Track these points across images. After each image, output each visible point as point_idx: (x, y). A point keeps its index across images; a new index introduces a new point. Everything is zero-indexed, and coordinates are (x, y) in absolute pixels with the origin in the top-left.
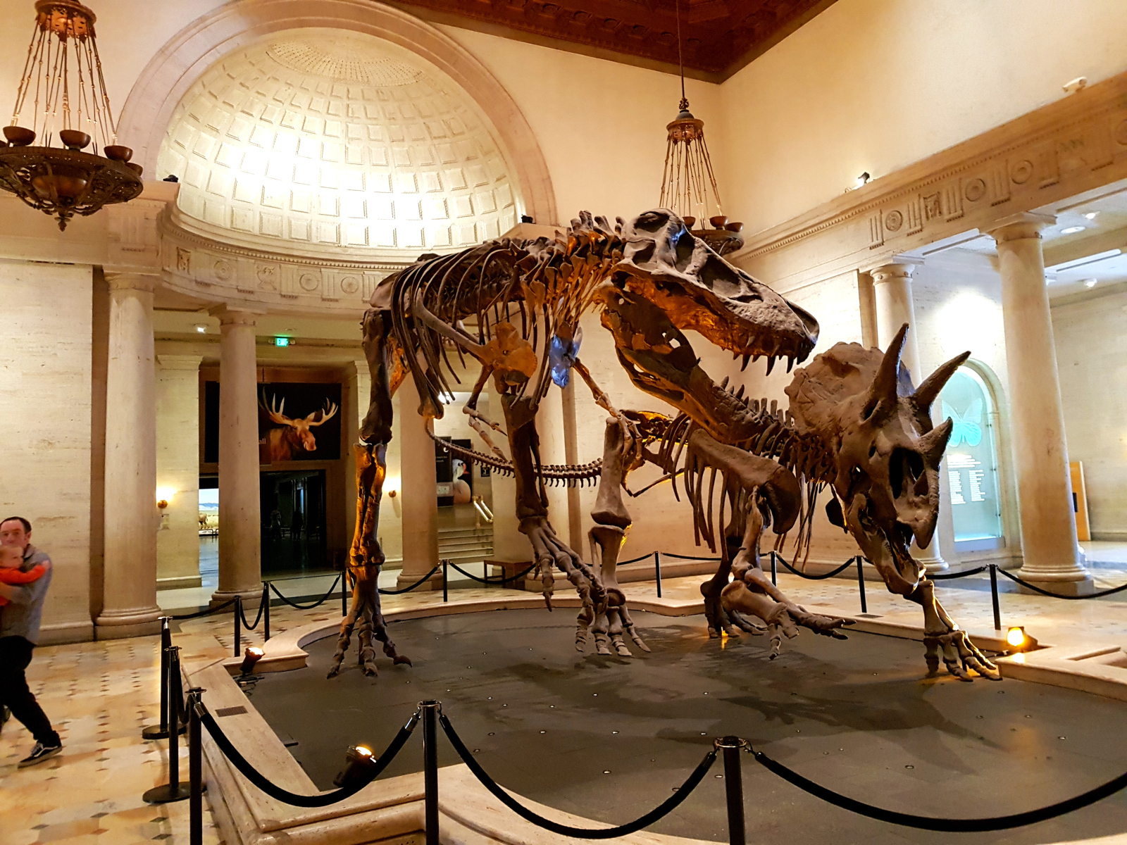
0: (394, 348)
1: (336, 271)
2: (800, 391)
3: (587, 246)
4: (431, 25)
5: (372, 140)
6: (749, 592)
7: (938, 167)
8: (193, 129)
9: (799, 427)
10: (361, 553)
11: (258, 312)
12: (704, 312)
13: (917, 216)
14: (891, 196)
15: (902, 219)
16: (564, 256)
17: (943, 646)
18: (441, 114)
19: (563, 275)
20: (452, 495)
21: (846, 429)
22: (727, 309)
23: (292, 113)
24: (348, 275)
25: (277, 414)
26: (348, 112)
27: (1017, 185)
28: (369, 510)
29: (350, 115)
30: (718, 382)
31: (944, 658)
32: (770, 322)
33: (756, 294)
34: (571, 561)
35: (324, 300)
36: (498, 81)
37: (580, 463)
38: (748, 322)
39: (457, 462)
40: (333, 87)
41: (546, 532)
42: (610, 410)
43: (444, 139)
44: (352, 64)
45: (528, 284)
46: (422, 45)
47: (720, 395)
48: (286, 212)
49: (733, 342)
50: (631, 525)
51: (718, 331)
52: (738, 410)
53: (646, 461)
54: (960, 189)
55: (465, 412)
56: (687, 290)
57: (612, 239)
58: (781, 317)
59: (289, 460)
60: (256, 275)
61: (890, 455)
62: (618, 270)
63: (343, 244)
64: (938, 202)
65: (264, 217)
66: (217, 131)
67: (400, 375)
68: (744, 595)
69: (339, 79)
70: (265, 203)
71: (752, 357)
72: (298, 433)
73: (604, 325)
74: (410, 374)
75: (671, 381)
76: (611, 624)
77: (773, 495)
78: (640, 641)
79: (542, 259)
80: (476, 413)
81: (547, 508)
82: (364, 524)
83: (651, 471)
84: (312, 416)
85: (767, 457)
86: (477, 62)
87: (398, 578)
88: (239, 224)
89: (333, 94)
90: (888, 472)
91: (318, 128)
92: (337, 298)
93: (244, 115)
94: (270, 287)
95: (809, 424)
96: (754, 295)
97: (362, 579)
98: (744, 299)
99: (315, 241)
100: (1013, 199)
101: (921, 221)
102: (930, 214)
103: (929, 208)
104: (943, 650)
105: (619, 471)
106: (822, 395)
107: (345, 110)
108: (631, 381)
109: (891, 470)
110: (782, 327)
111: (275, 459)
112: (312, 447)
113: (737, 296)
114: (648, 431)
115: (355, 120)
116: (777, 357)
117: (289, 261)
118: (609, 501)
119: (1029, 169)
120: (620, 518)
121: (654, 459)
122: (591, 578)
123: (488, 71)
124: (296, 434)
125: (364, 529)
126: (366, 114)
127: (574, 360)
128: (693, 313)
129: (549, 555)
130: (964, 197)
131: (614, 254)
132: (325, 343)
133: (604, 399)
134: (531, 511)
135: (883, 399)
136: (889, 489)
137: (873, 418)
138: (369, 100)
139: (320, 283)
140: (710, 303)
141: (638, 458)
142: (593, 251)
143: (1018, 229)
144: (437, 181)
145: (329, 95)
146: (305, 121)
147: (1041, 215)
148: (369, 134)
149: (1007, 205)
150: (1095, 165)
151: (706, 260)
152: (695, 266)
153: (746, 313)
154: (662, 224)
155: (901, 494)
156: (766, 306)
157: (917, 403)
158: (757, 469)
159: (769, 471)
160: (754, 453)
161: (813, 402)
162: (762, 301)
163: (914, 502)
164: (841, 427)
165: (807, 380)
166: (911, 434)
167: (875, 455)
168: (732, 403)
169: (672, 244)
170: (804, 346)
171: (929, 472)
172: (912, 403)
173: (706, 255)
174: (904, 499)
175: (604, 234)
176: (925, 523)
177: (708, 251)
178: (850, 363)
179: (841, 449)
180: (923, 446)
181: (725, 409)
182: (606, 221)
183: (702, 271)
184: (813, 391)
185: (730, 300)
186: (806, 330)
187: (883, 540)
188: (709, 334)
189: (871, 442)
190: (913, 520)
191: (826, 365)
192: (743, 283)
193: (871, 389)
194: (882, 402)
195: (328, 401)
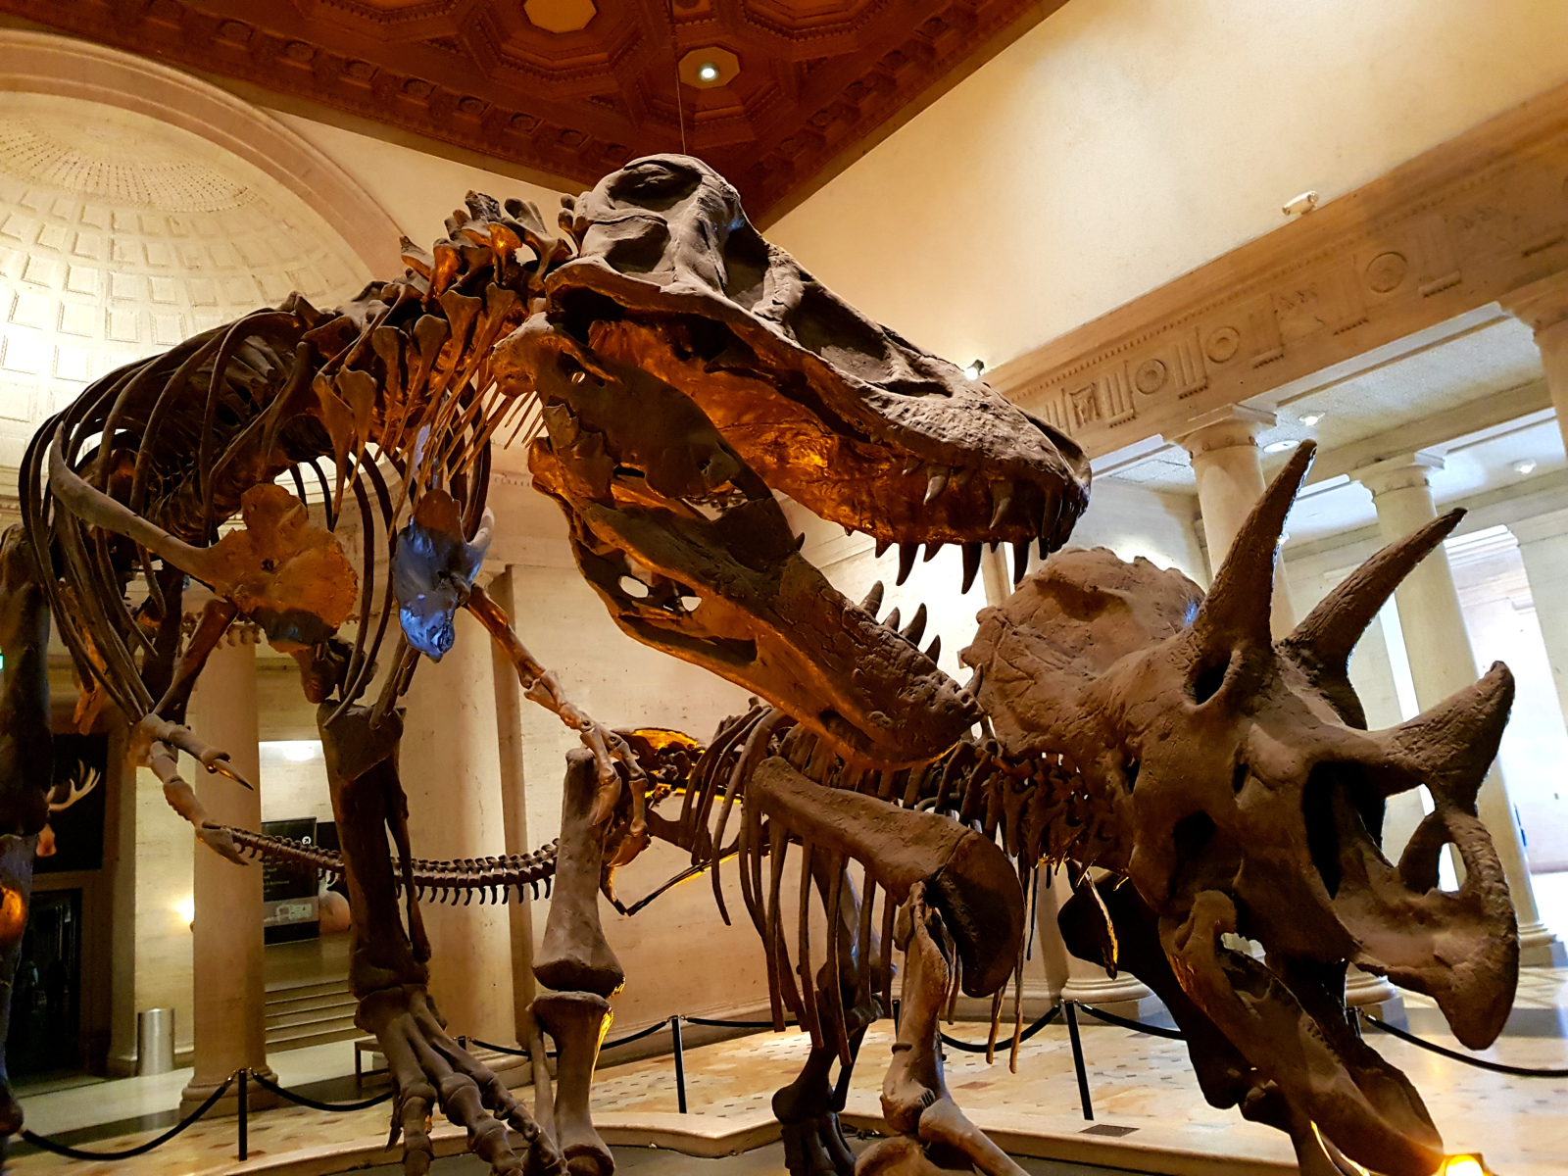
2: (996, 654)
3: (485, 272)
4: (263, 111)
5: (158, 302)
7: (1092, 343)
9: (1007, 735)
12: (798, 434)
13: (1062, 422)
16: (425, 298)
18: (283, 261)
20: (316, 919)
21: (1149, 725)
22: (866, 405)
26: (112, 254)
27: (1217, 365)
29: (116, 258)
30: (856, 596)
33: (931, 380)
34: (479, 1095)
36: (383, 210)
38: (921, 438)
40: (84, 208)
41: (422, 1023)
42: (562, 710)
44: (120, 171)
46: (248, 142)
47: (864, 633)
49: (875, 511)
50: (622, 986)
51: (836, 483)
52: (916, 675)
53: (653, 838)
54: (1127, 376)
56: (760, 352)
58: (1004, 430)
61: (1302, 781)
62: (566, 282)
64: (1093, 398)
69: (92, 195)
71: (922, 549)
73: (539, 485)
75: (729, 597)
77: (956, 902)
79: (369, 318)
81: (427, 964)
83: (663, 858)
85: (931, 810)
86: (345, 177)
87: (183, 1094)
89: (84, 220)
90: (1302, 829)
91: (55, 279)
95: (1030, 726)
96: (926, 383)
98: (902, 388)
100: (1212, 386)
101: (1069, 429)
102: (1082, 418)
103: (1080, 408)
105: (594, 863)
106: (1050, 660)
107: (107, 249)
109: (1308, 822)
110: (1010, 451)
112: (47, 849)
113: (884, 380)
114: (655, 773)
115: (126, 268)
116: (986, 547)
118: (573, 934)
119: (1234, 340)
120: (599, 972)
121: (670, 832)
122: (529, 1134)
123: (365, 191)
126: (147, 257)
127: (469, 589)
128: (771, 436)
129: (424, 1087)
130: (1134, 389)
133: (548, 686)
134: (385, 974)
135: (1243, 644)
136: (1312, 875)
137: (1229, 693)
138: (150, 234)
140: (820, 391)
141: (636, 830)
142: (500, 279)
143: (1224, 432)
145: (76, 220)
146: (28, 264)
147: (1255, 410)
148: (151, 292)
149: (1203, 396)
150: (1337, 328)
151: (800, 295)
152: (775, 302)
153: (914, 419)
154: (687, 191)
155: (1342, 885)
156: (961, 403)
157: (1315, 653)
158: (911, 840)
159: (942, 843)
160: (901, 802)
161: (1031, 676)
162: (949, 395)
163: (1410, 907)
164: (1129, 724)
165: (1009, 631)
166: (1343, 725)
167: (1251, 785)
168: (898, 654)
169: (713, 241)
170: (1066, 505)
171: (1457, 821)
172: (1298, 655)
173: (800, 284)
174: (1357, 902)
175: (530, 239)
176: (1480, 971)
177: (804, 276)
178: (1101, 588)
179: (1139, 781)
180: (1420, 749)
181: (882, 672)
182: (536, 209)
183: (792, 317)
184: (1028, 652)
185: (869, 386)
186: (1067, 464)
187: (1297, 1014)
188: (813, 493)
189: (1233, 753)
190: (1427, 964)
191: (1045, 597)
192: (894, 353)
193: (1199, 627)
194: (1243, 652)
195: (81, 763)
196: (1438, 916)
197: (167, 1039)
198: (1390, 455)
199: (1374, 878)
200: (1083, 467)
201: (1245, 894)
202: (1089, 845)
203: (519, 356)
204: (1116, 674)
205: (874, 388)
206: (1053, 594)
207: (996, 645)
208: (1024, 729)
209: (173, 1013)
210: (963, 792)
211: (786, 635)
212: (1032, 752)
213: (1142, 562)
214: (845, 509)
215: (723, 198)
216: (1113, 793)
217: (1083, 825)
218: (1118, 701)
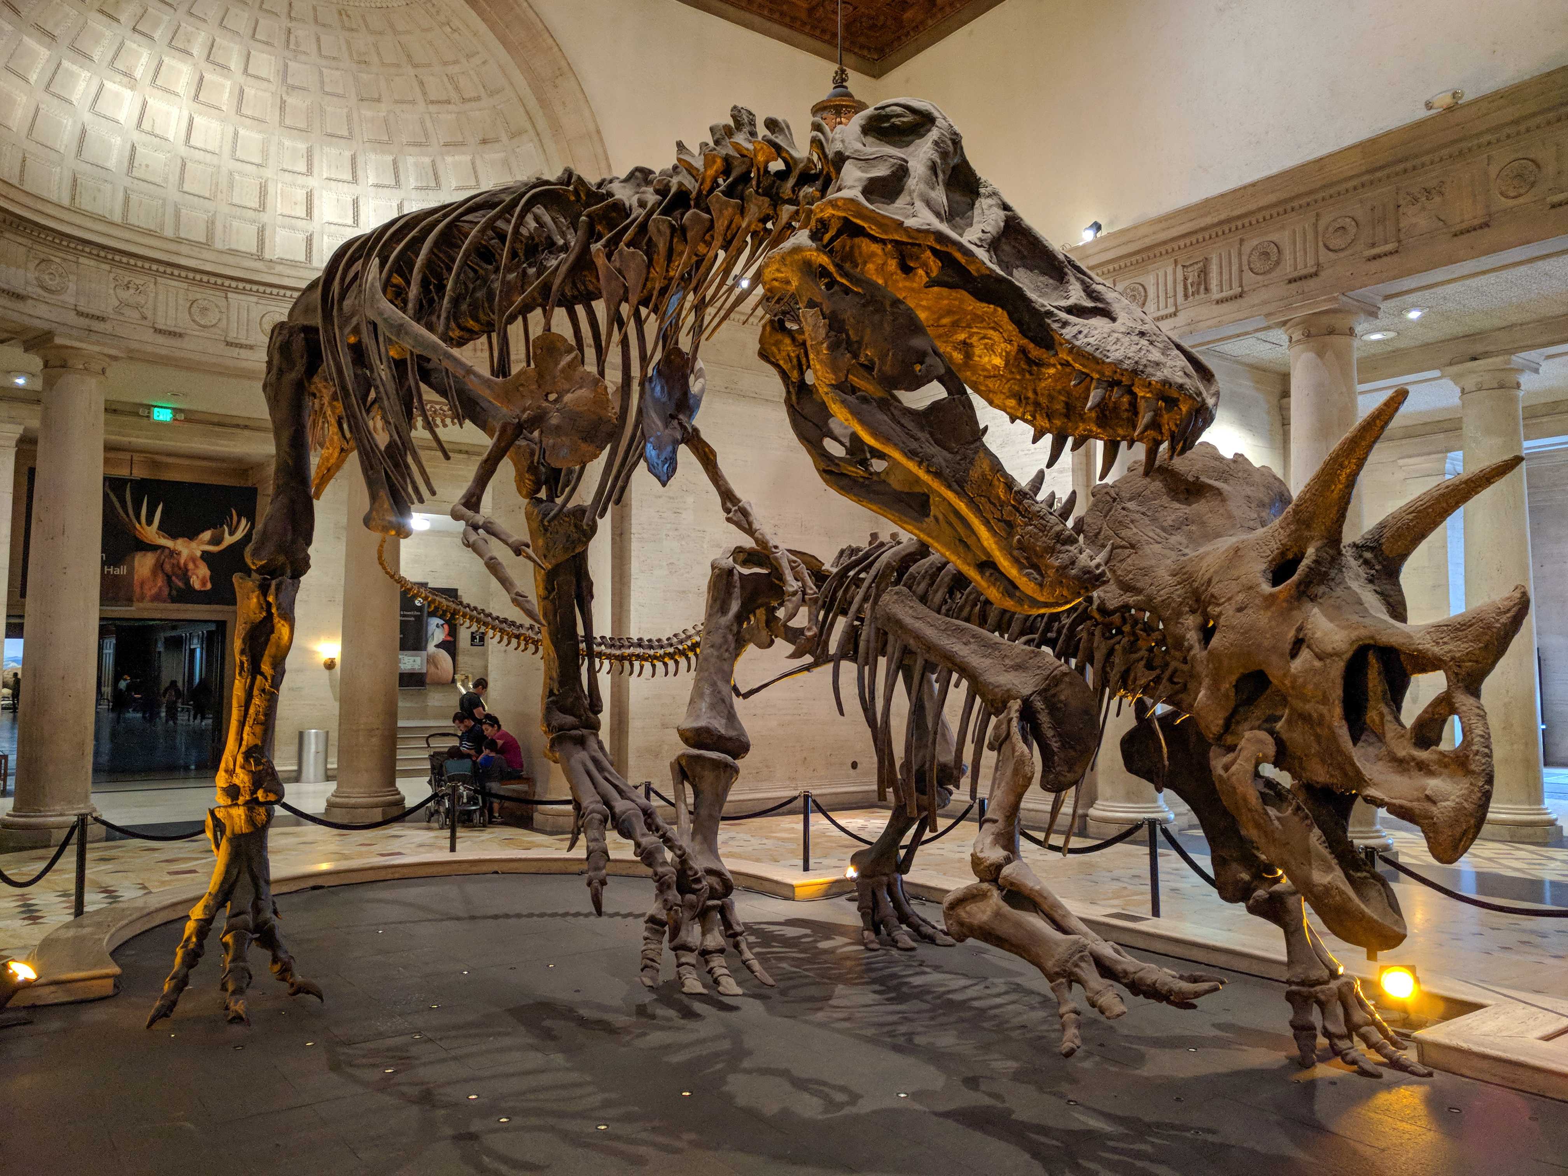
0: (326, 400)
1: (255, 299)
2: (1105, 525)
3: (745, 178)
5: (328, 94)
6: (1006, 908)
8: (8, 28)
10: (236, 781)
11: (113, 352)
12: (984, 338)
13: (1171, 293)
14: (1134, 259)
15: (1146, 296)
16: (693, 195)
17: (1322, 1005)
18: (445, 64)
19: (689, 235)
20: (424, 671)
21: (1229, 599)
22: (1048, 325)
23: (190, 29)
24: (273, 309)
25: (149, 528)
26: (288, 42)
27: (1330, 253)
28: (256, 701)
29: (292, 46)
30: (1023, 480)
31: (1324, 1027)
32: (1136, 363)
33: (1100, 305)
35: (229, 344)
37: (634, 635)
39: (434, 621)
41: (595, 761)
43: (446, 106)
45: (609, 256)
47: (1027, 509)
48: (172, 194)
49: (1037, 406)
51: (1008, 380)
52: (1063, 545)
54: (1240, 255)
55: (456, 516)
57: (801, 165)
58: (1155, 355)
59: (165, 602)
60: (112, 291)
61: (1345, 656)
62: (831, 210)
63: (267, 256)
64: (1204, 272)
65: (134, 197)
66: (53, 37)
67: (336, 455)
68: (998, 914)
70: (135, 174)
71: (1071, 441)
72: (182, 561)
73: (764, 355)
74: (354, 455)
76: (704, 934)
77: (1044, 719)
78: (756, 965)
79: (642, 204)
80: (479, 519)
82: (247, 729)
84: (207, 535)
85: (1030, 647)
87: (327, 801)
88: (85, 203)
89: (264, 6)
90: (1339, 693)
91: (235, 63)
92: (252, 343)
93: (104, 18)
94: (136, 315)
96: (1095, 307)
97: (237, 830)
98: (1076, 310)
99: (219, 245)
100: (1323, 274)
101: (1175, 300)
102: (1190, 291)
103: (1190, 281)
104: (1323, 1013)
106: (1151, 534)
107: (284, 37)
108: (816, 474)
109: (1344, 689)
110: (1159, 374)
111: (142, 599)
112: (204, 584)
113: (1064, 303)
115: (303, 58)
116: (1124, 445)
117: (172, 274)
118: (712, 707)
119: (1352, 230)
120: (732, 740)
124: (178, 563)
125: (245, 736)
126: (319, 48)
127: (690, 430)
128: (961, 337)
129: (600, 807)
130: (1245, 267)
131: (805, 197)
132: (235, 422)
133: (745, 513)
134: (569, 719)
135: (1319, 543)
136: (1341, 726)
137: (1299, 584)
138: (324, 25)
139: (224, 316)
142: (758, 187)
143: (1325, 320)
144: (431, 173)
145: (257, 7)
146: (213, 45)
147: (1358, 301)
148: (322, 83)
149: (1311, 283)
150: (1458, 228)
151: (1002, 224)
152: (983, 231)
153: (1086, 340)
154: (922, 131)
155: (1363, 738)
156: (1123, 329)
157: (1376, 557)
158: (1012, 667)
159: (1038, 672)
160: (1006, 636)
161: (1132, 546)
162: (1114, 320)
163: (1414, 759)
164: (1212, 596)
165: (1119, 507)
166: (1387, 617)
167: (1305, 654)
168: (1051, 528)
169: (941, 176)
170: (1196, 421)
171: (1463, 700)
172: (1361, 556)
173: (1002, 214)
174: (1372, 751)
175: (784, 155)
176: (1459, 809)
177: (1006, 207)
178: (1204, 479)
179: (1215, 641)
180: (1445, 643)
181: (1037, 540)
182: (788, 127)
183: (994, 245)
184: (1132, 526)
185: (1052, 309)
186: (1202, 388)
187: (1310, 828)
188: (987, 386)
189: (1295, 628)
190: (1418, 800)
191: (1154, 481)
192: (1072, 279)
193: (1283, 525)
194: (1317, 550)
195: (234, 512)
196: (1434, 768)
197: (321, 756)
198: (1486, 355)
199: (1389, 735)
200: (1213, 389)
201: (1284, 736)
202: (1161, 687)
203: (785, 265)
204: (1207, 554)
205: (1056, 311)
206: (1161, 478)
207: (1105, 516)
208: (1122, 589)
209: (327, 733)
210: (1059, 632)
211: (966, 505)
212: (1126, 607)
213: (1240, 459)
214: (1012, 403)
215: (951, 139)
216: (1191, 648)
217: (1158, 671)
218: (1206, 577)
